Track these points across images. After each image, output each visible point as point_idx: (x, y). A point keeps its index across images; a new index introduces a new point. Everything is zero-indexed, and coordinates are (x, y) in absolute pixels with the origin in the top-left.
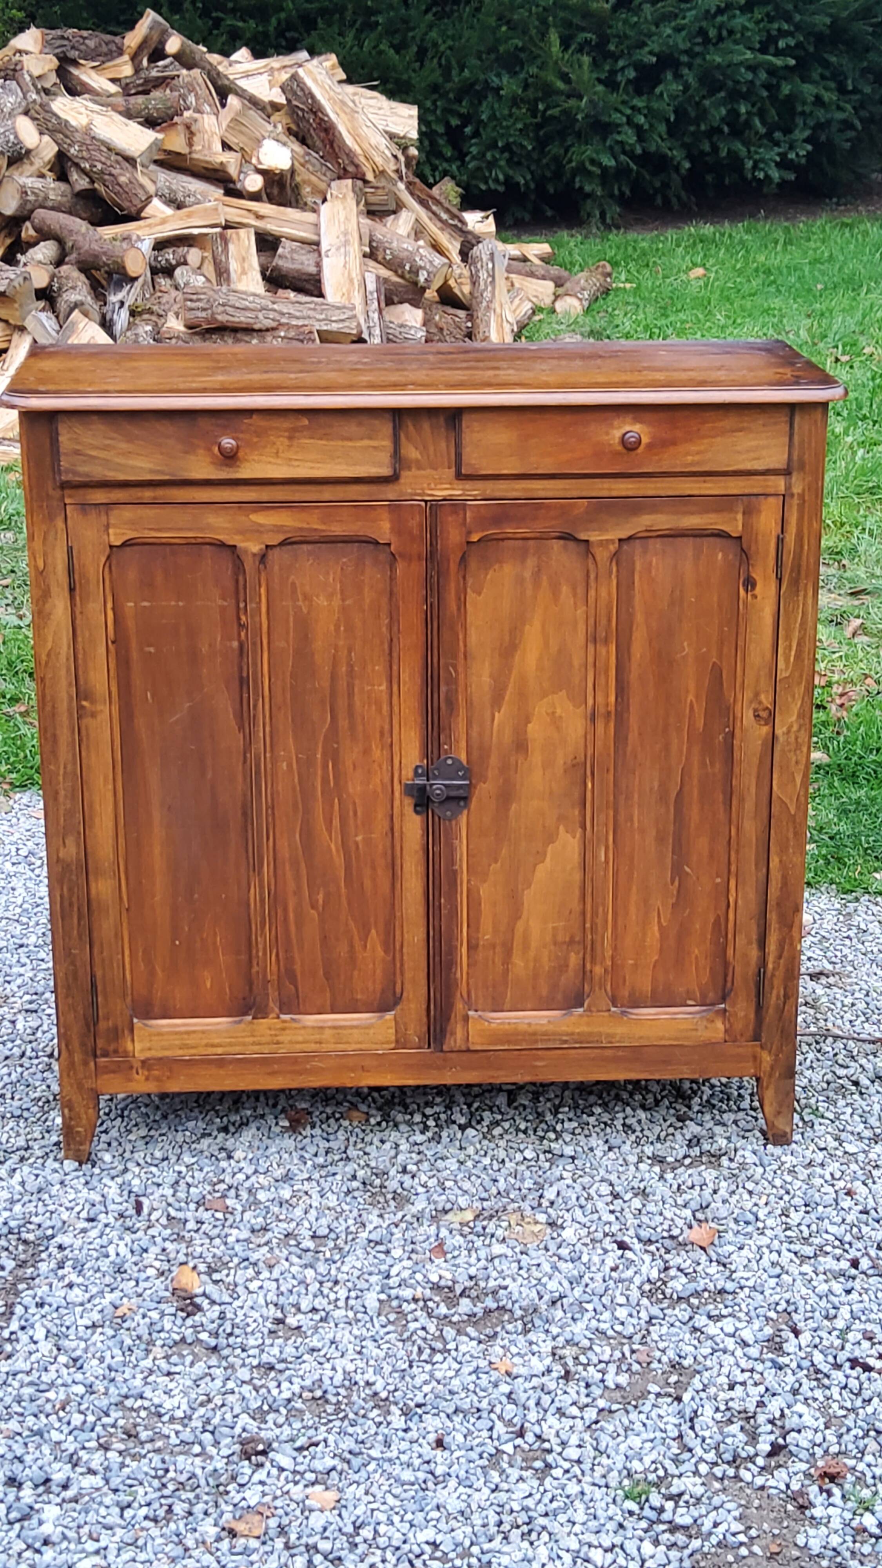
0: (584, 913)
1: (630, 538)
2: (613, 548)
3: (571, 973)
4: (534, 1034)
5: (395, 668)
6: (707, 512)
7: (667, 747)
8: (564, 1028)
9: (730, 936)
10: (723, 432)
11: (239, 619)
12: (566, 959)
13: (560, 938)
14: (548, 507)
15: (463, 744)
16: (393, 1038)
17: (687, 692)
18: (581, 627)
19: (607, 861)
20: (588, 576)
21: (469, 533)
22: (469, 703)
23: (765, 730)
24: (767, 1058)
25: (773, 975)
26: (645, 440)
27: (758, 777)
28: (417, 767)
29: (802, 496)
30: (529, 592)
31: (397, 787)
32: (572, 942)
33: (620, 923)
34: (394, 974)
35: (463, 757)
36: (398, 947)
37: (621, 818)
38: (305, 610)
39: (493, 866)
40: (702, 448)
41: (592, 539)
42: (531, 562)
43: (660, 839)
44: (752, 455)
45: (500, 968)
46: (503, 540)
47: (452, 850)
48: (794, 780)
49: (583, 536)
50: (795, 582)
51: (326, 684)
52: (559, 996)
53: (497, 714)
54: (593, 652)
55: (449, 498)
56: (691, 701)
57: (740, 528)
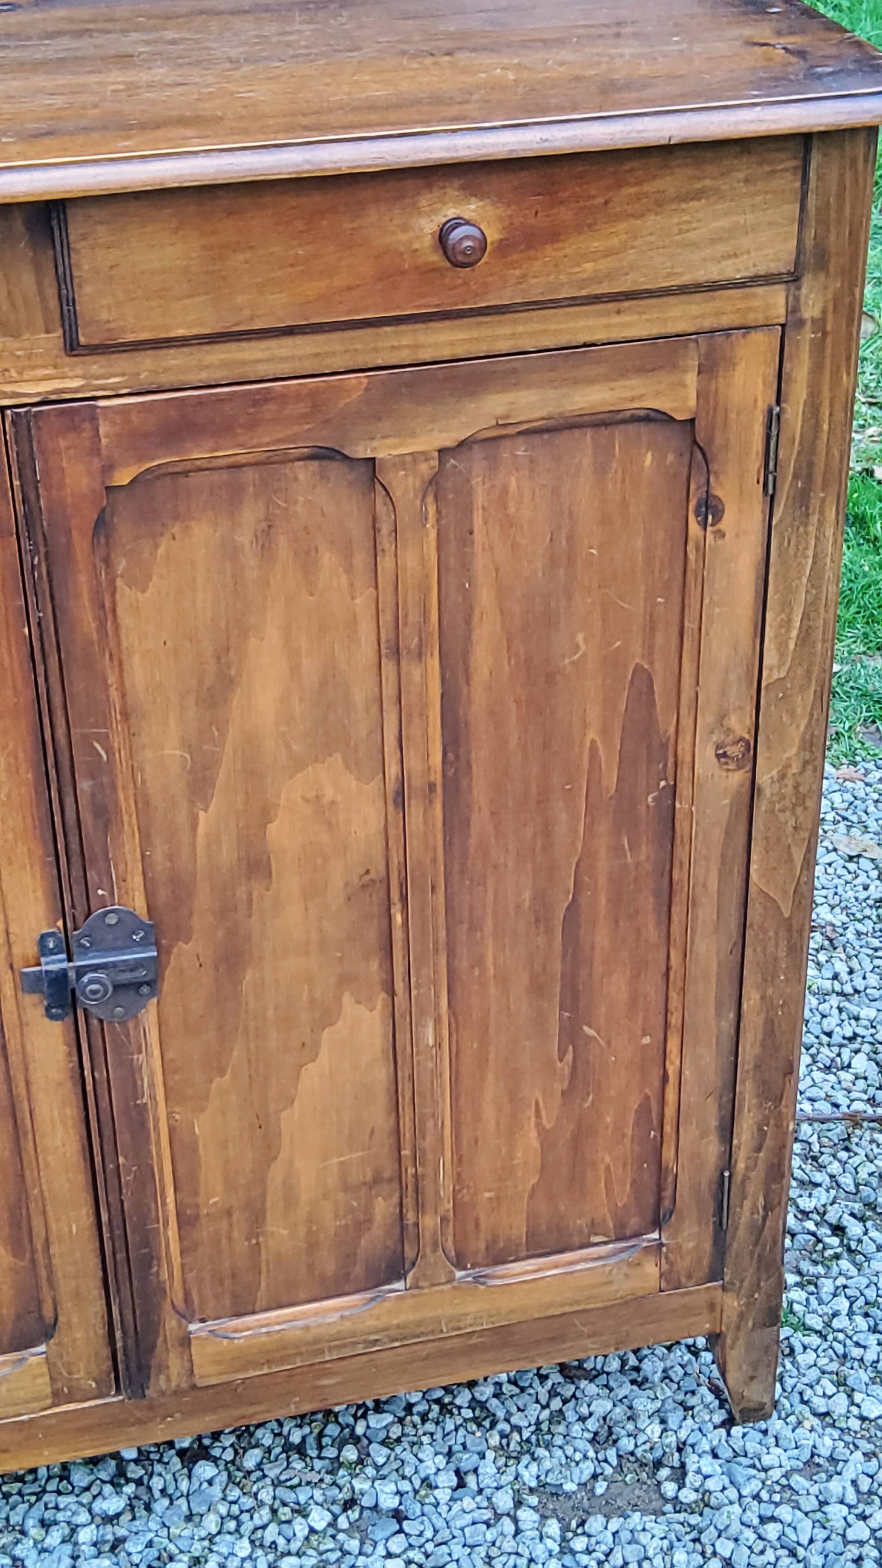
0: (397, 1131)
1: (463, 444)
2: (425, 469)
3: (377, 1230)
4: (316, 1341)
6: (624, 373)
7: (546, 829)
8: (371, 1323)
9: (668, 1129)
10: (660, 203)
12: (368, 1209)
13: (356, 1176)
14: (283, 398)
15: (137, 881)
16: (48, 1390)
17: (585, 725)
18: (366, 628)
19: (439, 1045)
20: (375, 530)
21: (108, 468)
22: (143, 803)
23: (737, 778)
24: (732, 1304)
25: (746, 1178)
26: (493, 235)
27: (723, 862)
28: (43, 938)
29: (819, 324)
30: (252, 574)
32: (377, 1180)
33: (467, 1135)
34: (38, 1287)
35: (139, 905)
36: (39, 1245)
37: (463, 964)
39: (217, 1081)
40: (615, 241)
41: (380, 455)
42: (251, 512)
43: (537, 988)
44: (722, 249)
45: (242, 1246)
46: (186, 473)
47: (132, 1073)
48: (790, 859)
49: (362, 451)
50: (803, 498)
52: (358, 1270)
53: (202, 814)
54: (393, 677)
55: (53, 397)
56: (593, 742)
57: (692, 402)
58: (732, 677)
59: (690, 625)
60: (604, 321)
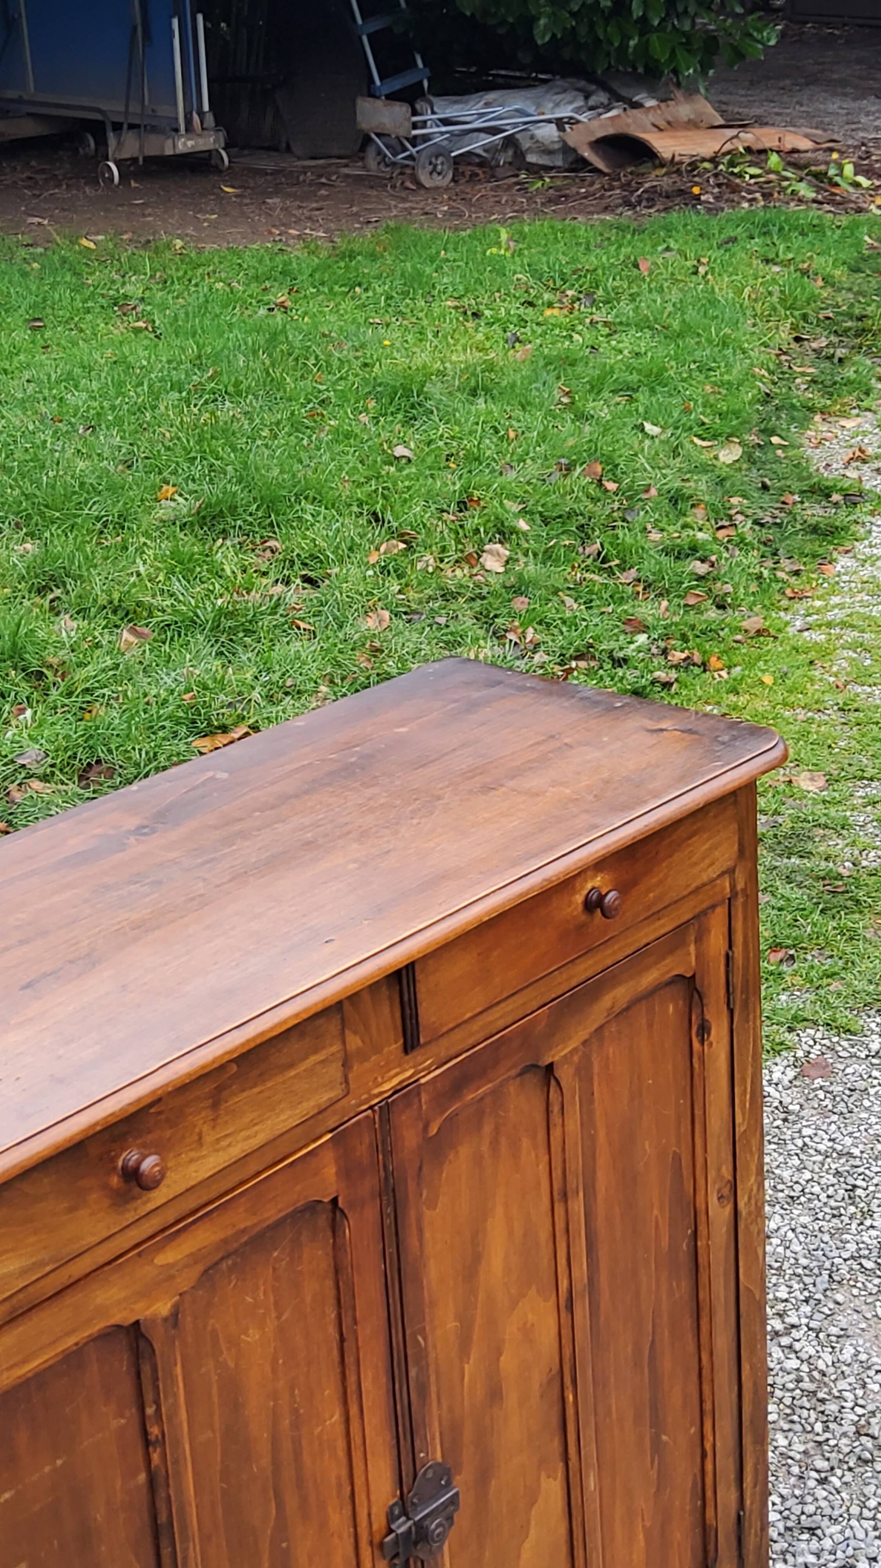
1: (592, 1035)
2: (576, 1059)
5: (352, 1379)
6: (664, 959)
7: (637, 1293)
9: (709, 1494)
10: (679, 844)
11: (145, 1433)
14: (510, 1040)
15: (437, 1437)
17: (652, 1207)
18: (545, 1185)
20: (550, 1109)
21: (426, 1127)
22: (439, 1373)
23: (728, 1209)
25: (751, 1511)
28: (391, 1508)
29: (744, 890)
30: (489, 1172)
31: (366, 1552)
35: (440, 1456)
38: (232, 1364)
40: (661, 875)
41: (556, 1058)
42: (488, 1129)
43: (638, 1418)
44: (707, 861)
46: (458, 1113)
49: (547, 1060)
50: (745, 1004)
51: (266, 1462)
53: (466, 1366)
54: (562, 1213)
55: (399, 1087)
56: (656, 1217)
57: (693, 963)
58: (722, 1139)
59: (698, 1112)
60: (652, 927)
